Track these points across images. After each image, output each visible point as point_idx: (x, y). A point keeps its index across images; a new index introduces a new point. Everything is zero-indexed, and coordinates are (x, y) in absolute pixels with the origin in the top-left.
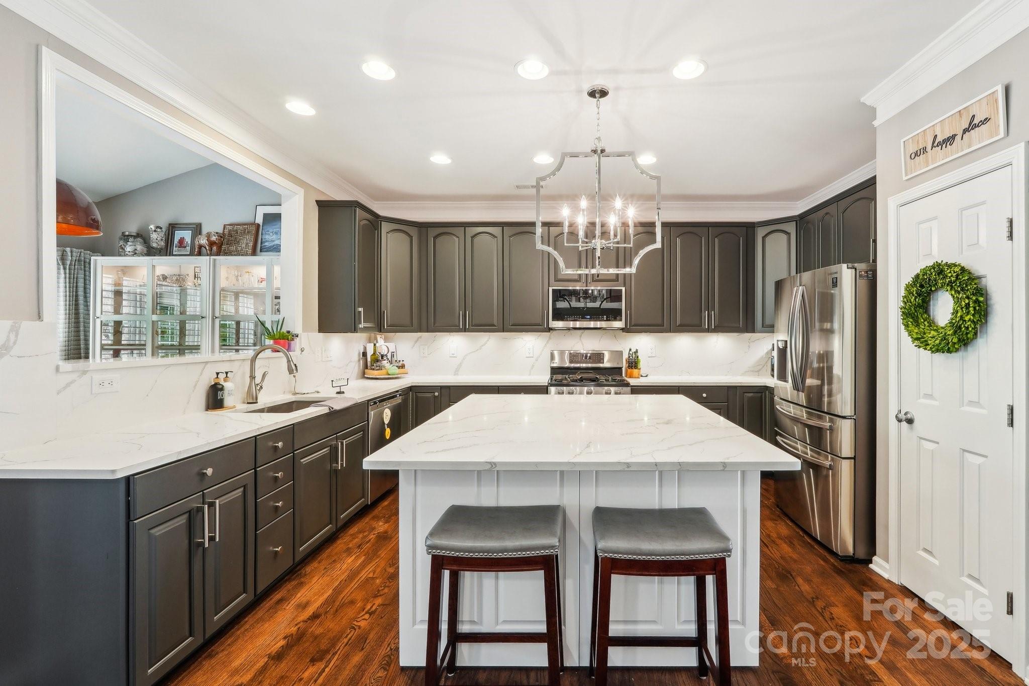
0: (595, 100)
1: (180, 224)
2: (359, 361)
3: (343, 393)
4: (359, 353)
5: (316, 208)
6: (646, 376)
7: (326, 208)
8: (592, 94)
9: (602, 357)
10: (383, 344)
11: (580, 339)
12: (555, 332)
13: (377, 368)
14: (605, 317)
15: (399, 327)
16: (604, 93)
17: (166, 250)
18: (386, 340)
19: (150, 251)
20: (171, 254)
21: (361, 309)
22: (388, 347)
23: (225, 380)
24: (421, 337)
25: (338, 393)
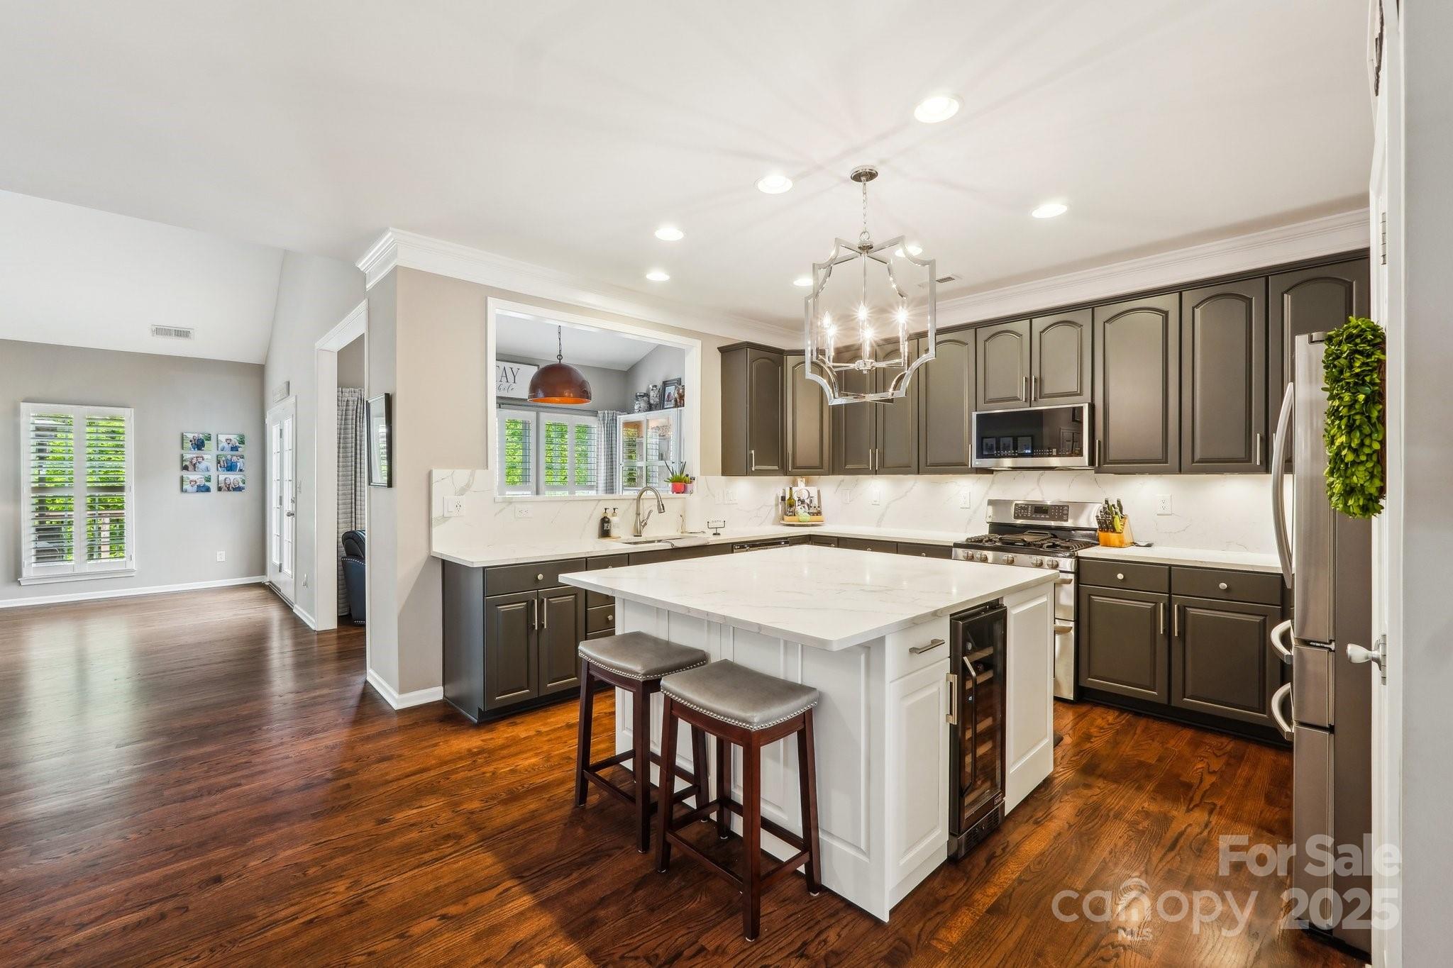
0: (861, 184)
1: (670, 381)
2: (777, 505)
3: (719, 534)
4: (777, 497)
5: (719, 355)
6: (1149, 546)
7: (728, 352)
8: (857, 177)
9: (1065, 512)
10: (802, 489)
11: (1038, 484)
12: (1000, 474)
13: (791, 514)
14: (1054, 450)
15: (810, 470)
16: (871, 175)
17: (660, 406)
18: (807, 484)
19: (650, 408)
20: (663, 408)
21: (753, 452)
22: (809, 492)
23: (613, 516)
24: (843, 481)
25: (714, 534)
